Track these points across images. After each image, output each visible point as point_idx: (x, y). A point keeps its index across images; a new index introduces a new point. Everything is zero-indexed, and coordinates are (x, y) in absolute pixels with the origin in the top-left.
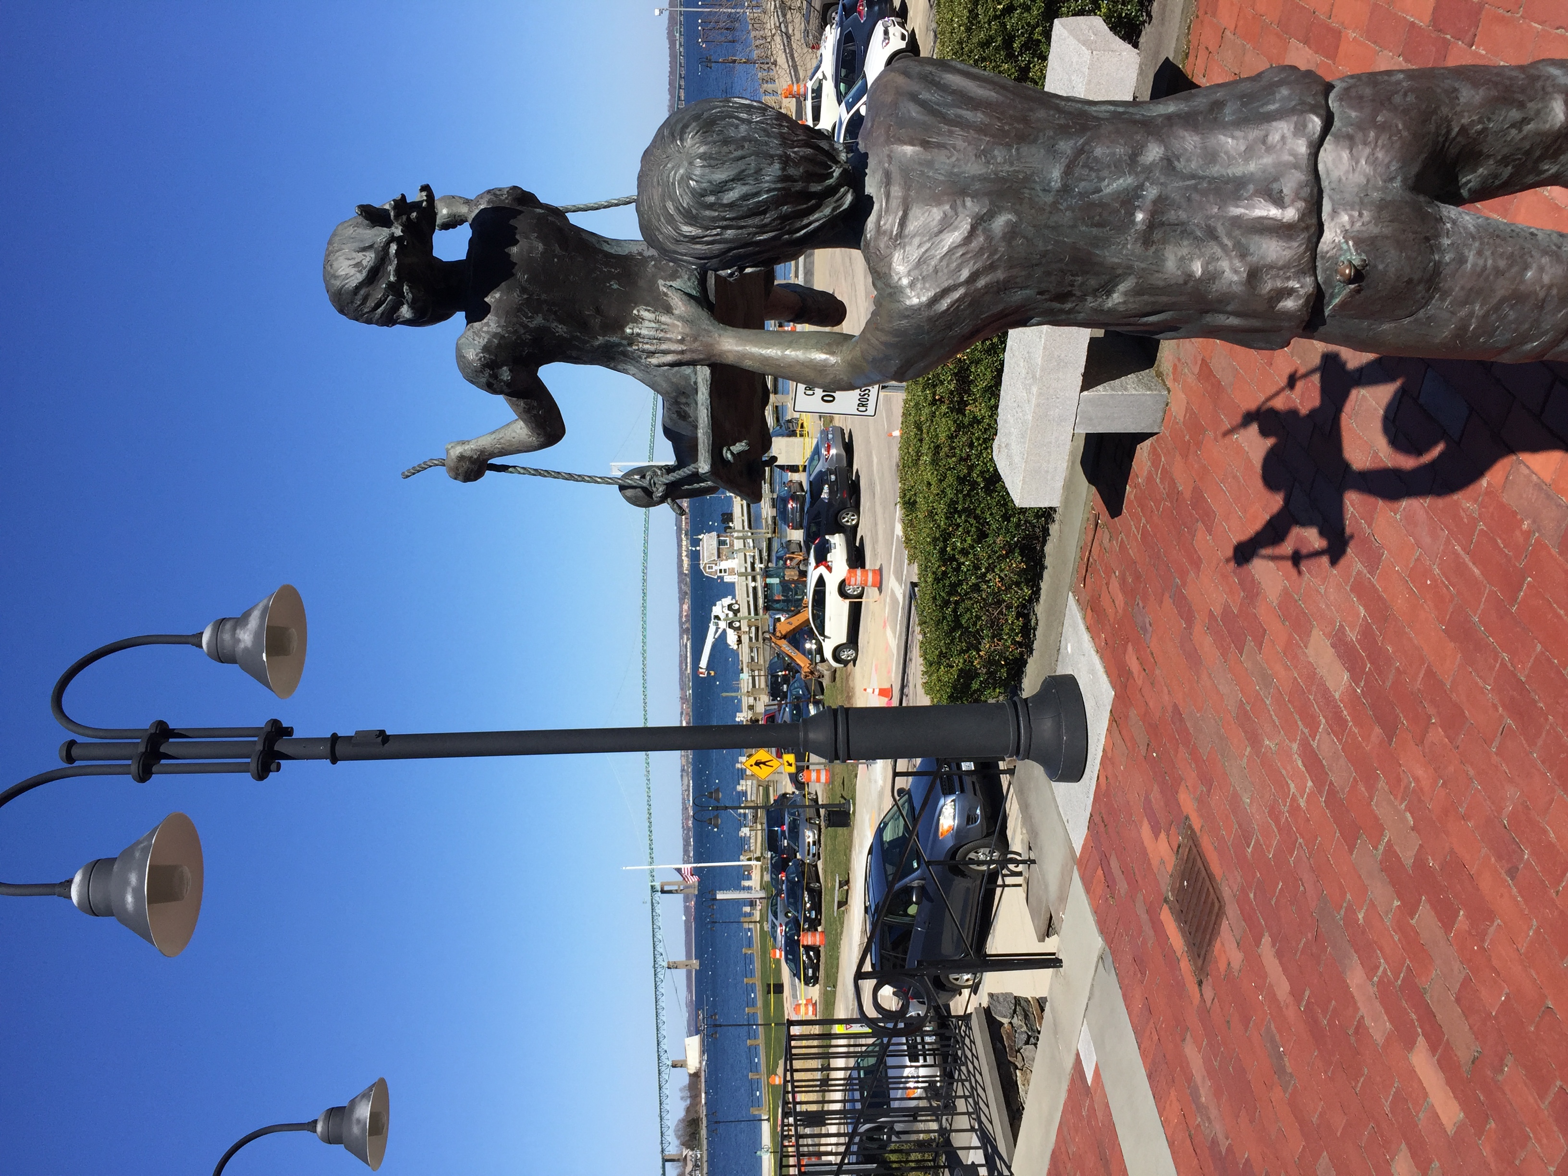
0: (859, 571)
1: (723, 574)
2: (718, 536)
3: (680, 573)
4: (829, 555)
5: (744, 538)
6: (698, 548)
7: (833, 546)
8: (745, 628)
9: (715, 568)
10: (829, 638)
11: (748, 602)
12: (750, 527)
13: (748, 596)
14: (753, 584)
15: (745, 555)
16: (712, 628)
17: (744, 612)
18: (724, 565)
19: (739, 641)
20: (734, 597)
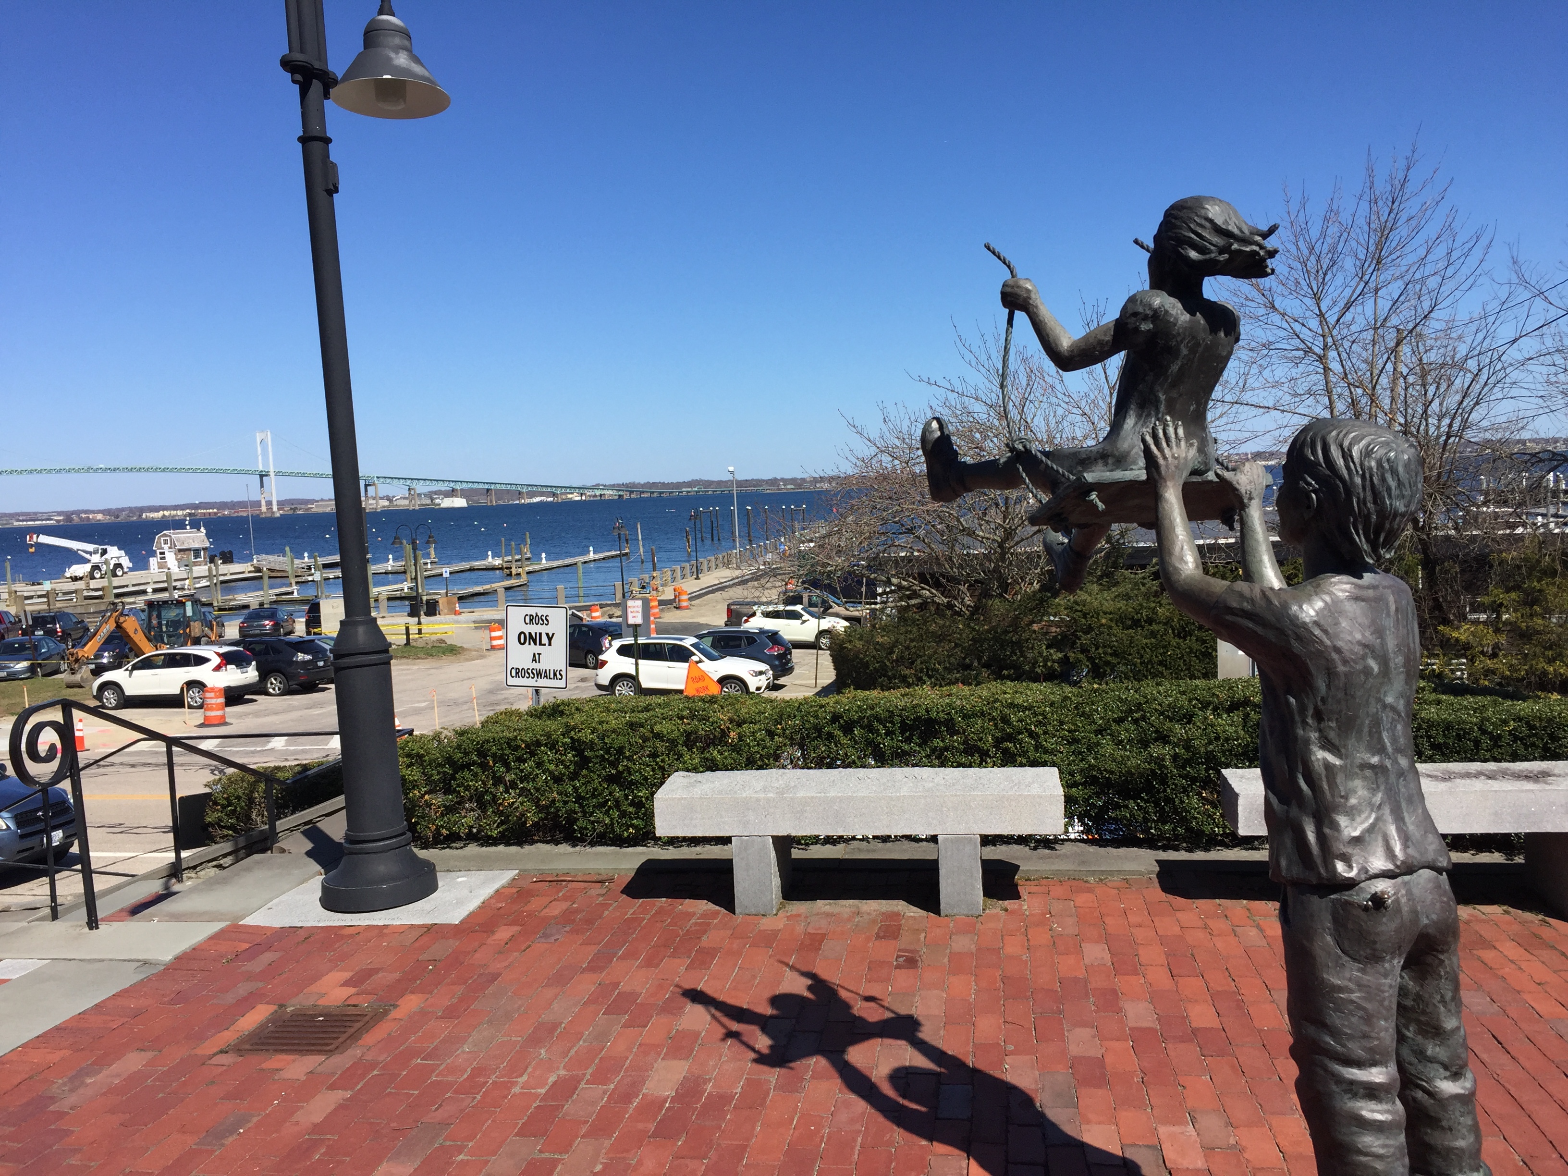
0: (222, 700)
1: (159, 556)
2: (204, 549)
3: (142, 510)
4: (234, 666)
5: (210, 577)
6: (188, 527)
7: (245, 670)
8: (93, 584)
9: (166, 547)
10: (130, 676)
11: (127, 586)
12: (222, 582)
13: (134, 585)
14: (150, 590)
15: (185, 579)
16: (90, 547)
17: (116, 582)
18: (171, 559)
19: (75, 579)
20: (131, 569)
